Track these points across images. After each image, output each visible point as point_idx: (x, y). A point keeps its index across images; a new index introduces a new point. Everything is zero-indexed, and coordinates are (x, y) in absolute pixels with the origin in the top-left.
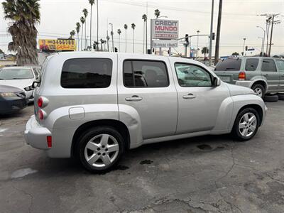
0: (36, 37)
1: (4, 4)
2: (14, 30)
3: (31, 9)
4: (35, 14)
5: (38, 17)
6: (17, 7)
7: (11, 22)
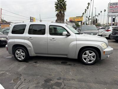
0: (64, 17)
1: (55, 6)
2: (57, 15)
3: (63, 7)
4: (64, 8)
5: (65, 9)
6: (59, 7)
7: (57, 12)
